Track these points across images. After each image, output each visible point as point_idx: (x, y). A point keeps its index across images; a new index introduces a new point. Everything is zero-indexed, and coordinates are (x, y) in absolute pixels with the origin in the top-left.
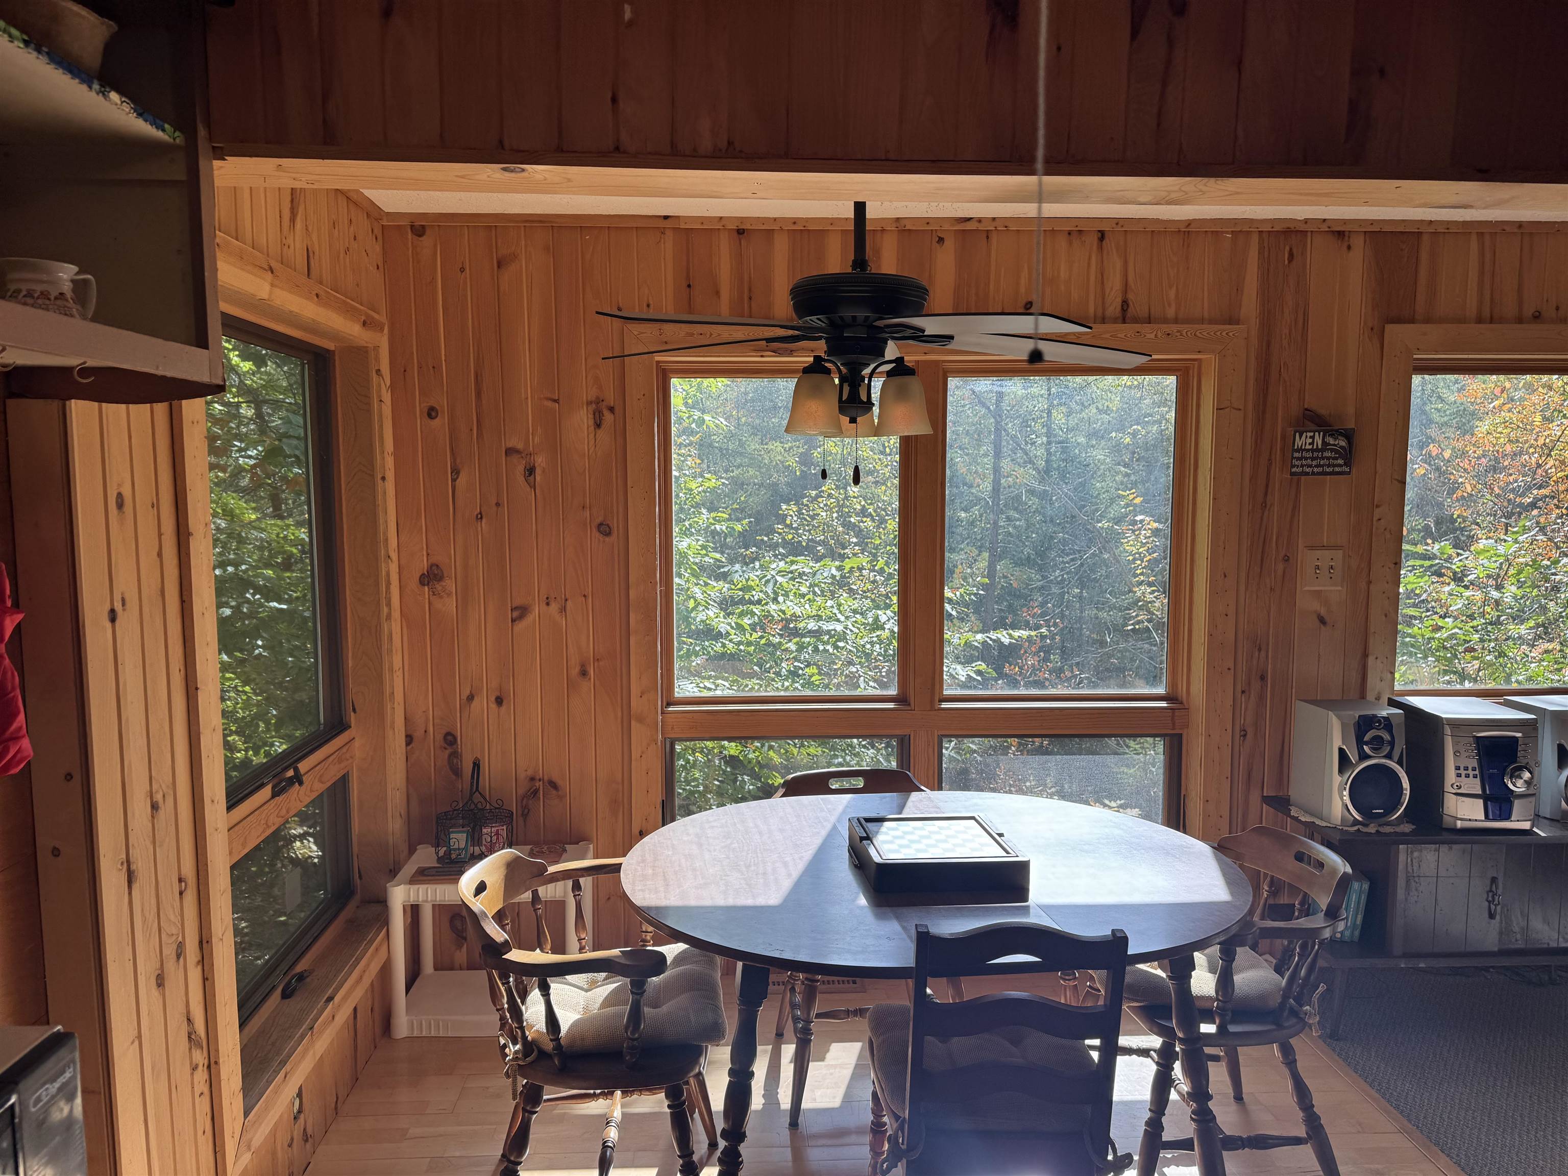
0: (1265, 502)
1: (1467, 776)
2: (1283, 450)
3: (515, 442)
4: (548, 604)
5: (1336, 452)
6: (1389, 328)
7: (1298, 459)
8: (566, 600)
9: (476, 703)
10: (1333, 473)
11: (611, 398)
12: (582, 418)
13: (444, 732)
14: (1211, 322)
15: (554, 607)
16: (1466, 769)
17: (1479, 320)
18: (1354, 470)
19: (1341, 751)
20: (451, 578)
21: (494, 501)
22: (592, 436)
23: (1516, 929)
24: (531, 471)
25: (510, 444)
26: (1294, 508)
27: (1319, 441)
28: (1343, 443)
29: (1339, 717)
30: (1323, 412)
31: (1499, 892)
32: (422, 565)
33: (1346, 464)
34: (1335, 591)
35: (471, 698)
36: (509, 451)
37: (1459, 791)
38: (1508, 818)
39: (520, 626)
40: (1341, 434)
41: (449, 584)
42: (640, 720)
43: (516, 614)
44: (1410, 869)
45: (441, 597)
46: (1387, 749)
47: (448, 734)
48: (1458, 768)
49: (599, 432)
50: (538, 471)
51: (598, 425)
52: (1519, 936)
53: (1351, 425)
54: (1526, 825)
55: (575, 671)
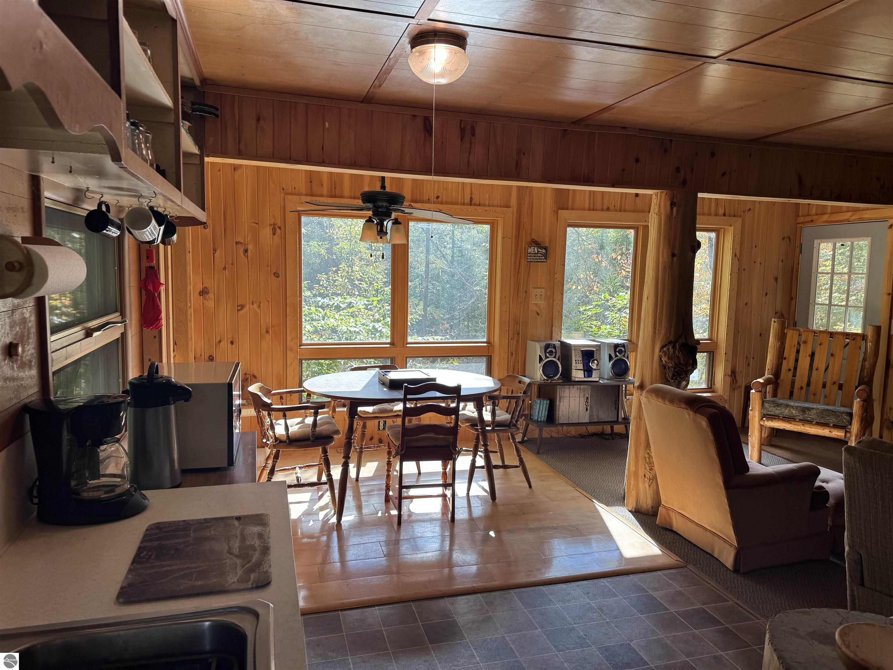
0: (519, 271)
1: (579, 363)
2: (525, 253)
3: (239, 239)
4: (253, 304)
5: (542, 254)
6: (559, 211)
7: (529, 256)
8: (260, 303)
9: (222, 343)
10: (541, 262)
11: (279, 223)
12: (267, 231)
13: (208, 355)
14: (501, 207)
15: (255, 306)
16: (578, 361)
17: (589, 210)
18: (548, 261)
19: (540, 356)
20: (212, 293)
21: (231, 263)
22: (271, 238)
23: (595, 415)
24: (246, 251)
25: (238, 240)
26: (528, 274)
27: (536, 250)
28: (544, 251)
29: (539, 345)
30: (538, 240)
31: (589, 402)
32: (200, 287)
33: (545, 259)
34: (542, 303)
35: (220, 341)
36: (237, 243)
37: (577, 368)
38: (591, 377)
39: (241, 313)
40: (543, 248)
41: (211, 295)
42: (291, 350)
43: (239, 308)
44: (561, 395)
45: (208, 301)
46: (554, 355)
47: (210, 356)
48: (576, 361)
49: (275, 237)
50: (249, 251)
51: (274, 234)
52: (596, 417)
53: (547, 245)
54: (597, 379)
55: (264, 331)
